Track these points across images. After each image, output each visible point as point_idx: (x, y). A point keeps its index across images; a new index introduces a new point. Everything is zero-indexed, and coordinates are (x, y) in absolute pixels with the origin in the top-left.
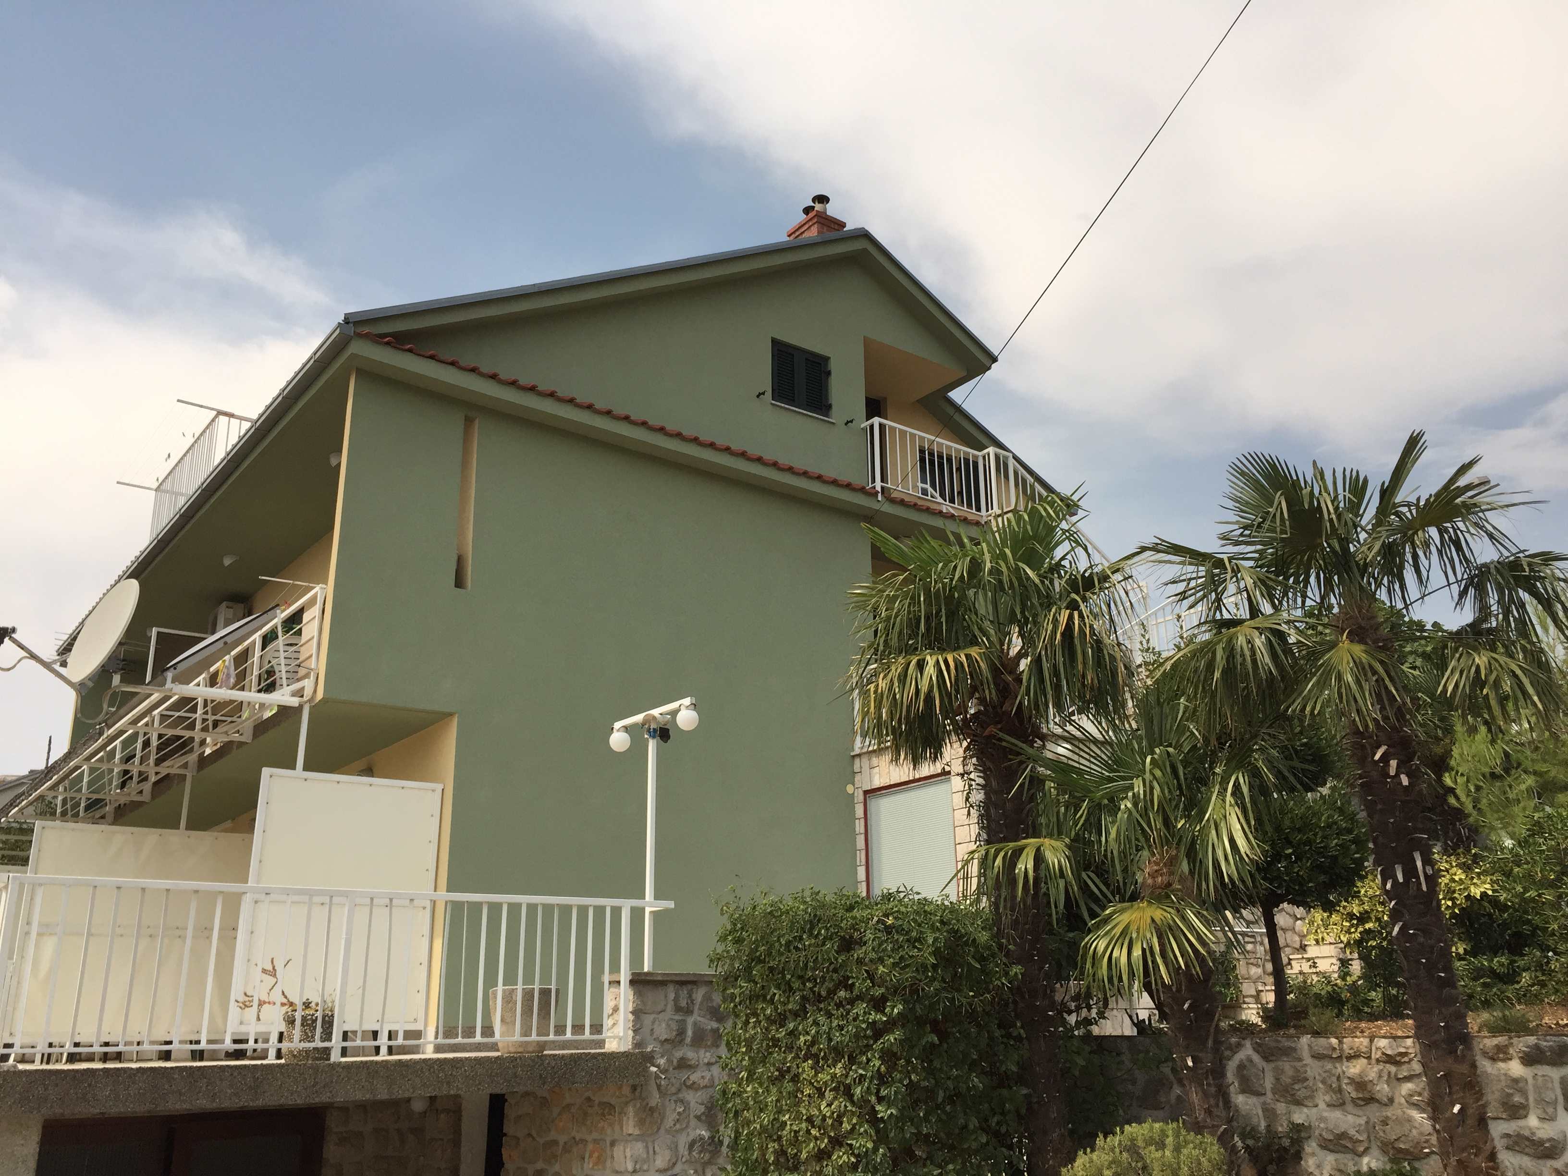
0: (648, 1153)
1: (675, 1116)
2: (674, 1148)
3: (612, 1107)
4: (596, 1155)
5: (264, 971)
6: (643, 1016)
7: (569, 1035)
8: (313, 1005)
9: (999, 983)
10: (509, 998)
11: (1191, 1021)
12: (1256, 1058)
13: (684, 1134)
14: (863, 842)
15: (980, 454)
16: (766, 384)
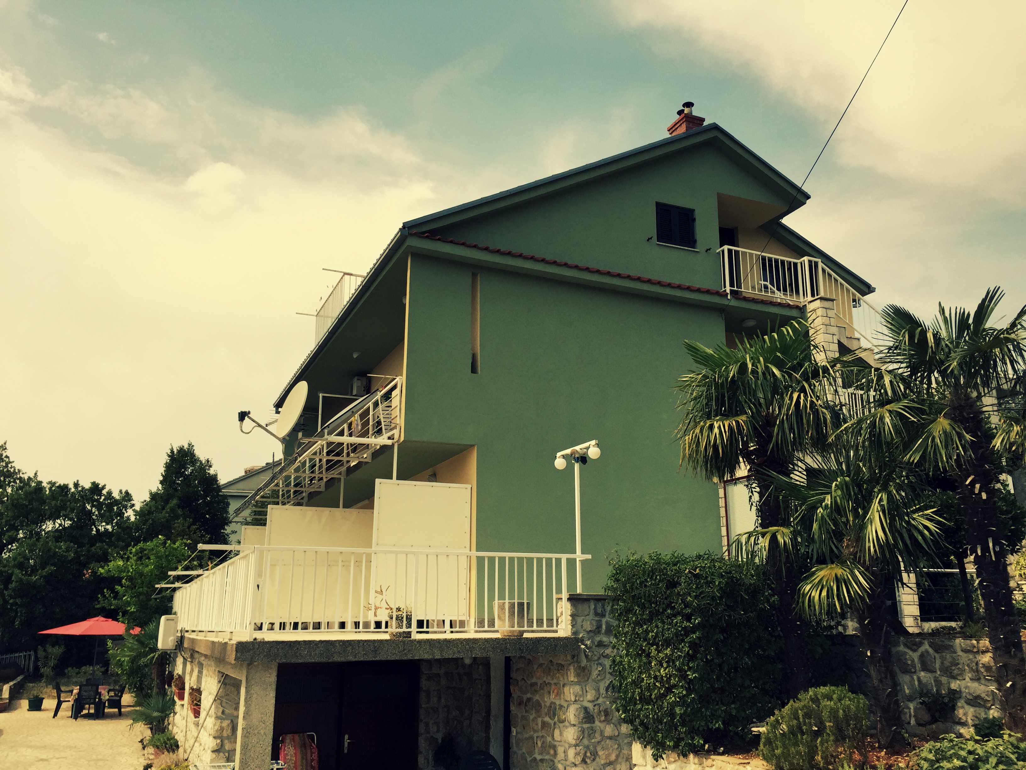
0: (583, 692)
1: (597, 672)
2: (598, 690)
3: (563, 666)
4: (556, 691)
5: (376, 592)
6: (576, 618)
7: (535, 627)
8: (401, 609)
9: (763, 607)
10: (502, 607)
11: (870, 630)
12: (931, 650)
13: (603, 682)
14: (724, 513)
15: (798, 261)
16: (653, 232)
